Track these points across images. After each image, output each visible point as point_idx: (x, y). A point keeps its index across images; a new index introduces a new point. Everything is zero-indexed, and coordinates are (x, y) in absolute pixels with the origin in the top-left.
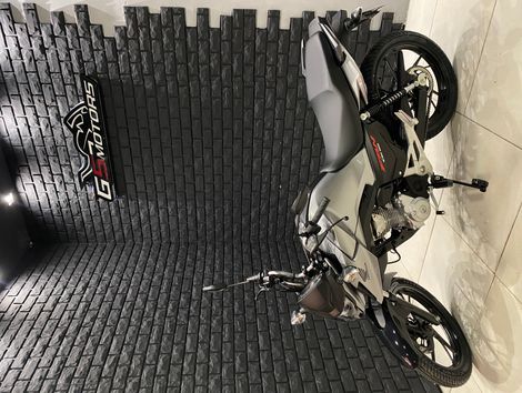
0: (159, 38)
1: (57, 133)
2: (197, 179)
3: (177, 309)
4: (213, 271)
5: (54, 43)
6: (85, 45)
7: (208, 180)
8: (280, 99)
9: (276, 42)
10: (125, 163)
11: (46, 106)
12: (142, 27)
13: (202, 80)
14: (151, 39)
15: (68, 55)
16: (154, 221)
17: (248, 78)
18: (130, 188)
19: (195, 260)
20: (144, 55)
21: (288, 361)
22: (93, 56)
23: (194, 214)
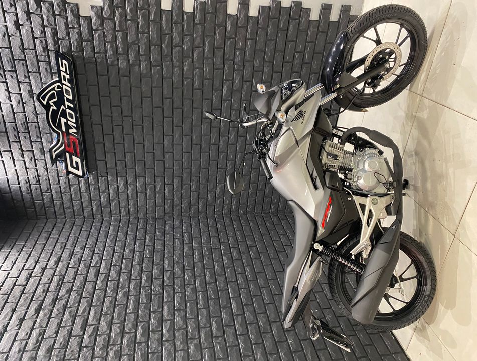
0: (135, 19)
1: (29, 109)
2: (167, 156)
3: (150, 279)
4: (182, 243)
5: (29, 19)
6: (60, 22)
7: (177, 157)
8: (246, 81)
9: (245, 27)
10: (96, 141)
11: (19, 82)
12: (118, 7)
13: (175, 61)
14: (126, 20)
15: (43, 32)
16: (123, 197)
17: (218, 61)
18: (101, 165)
19: (164, 234)
20: (120, 35)
21: (260, 323)
22: (68, 34)
23: (162, 190)
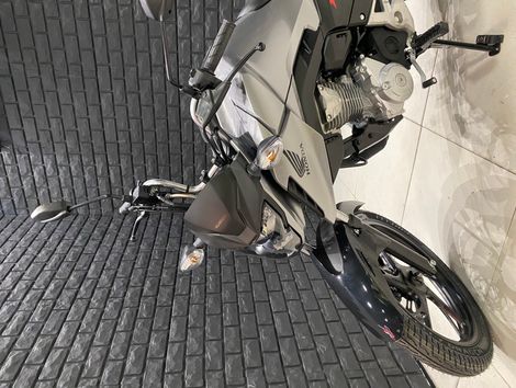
2: (106, 124)
7: (121, 125)
8: (209, 10)
10: (6, 100)
16: (53, 183)
23: (106, 175)
